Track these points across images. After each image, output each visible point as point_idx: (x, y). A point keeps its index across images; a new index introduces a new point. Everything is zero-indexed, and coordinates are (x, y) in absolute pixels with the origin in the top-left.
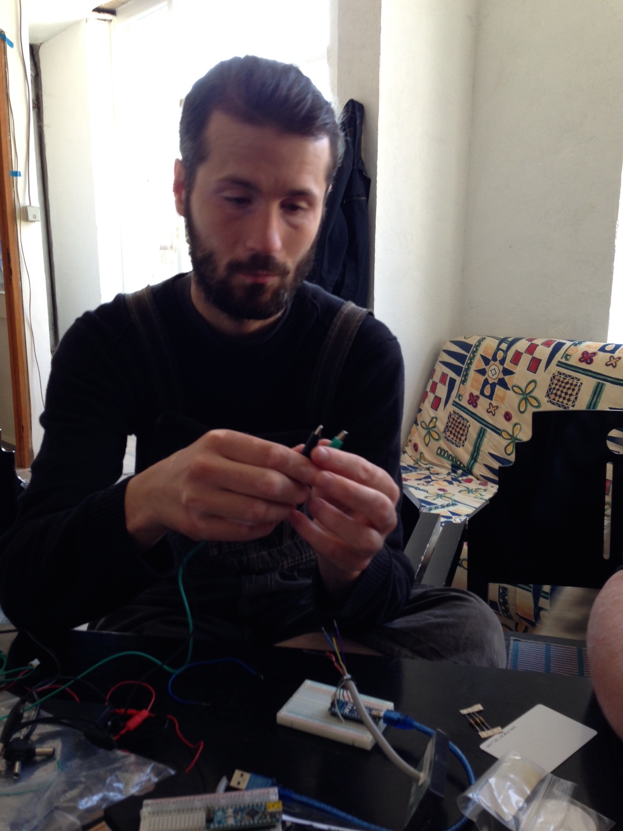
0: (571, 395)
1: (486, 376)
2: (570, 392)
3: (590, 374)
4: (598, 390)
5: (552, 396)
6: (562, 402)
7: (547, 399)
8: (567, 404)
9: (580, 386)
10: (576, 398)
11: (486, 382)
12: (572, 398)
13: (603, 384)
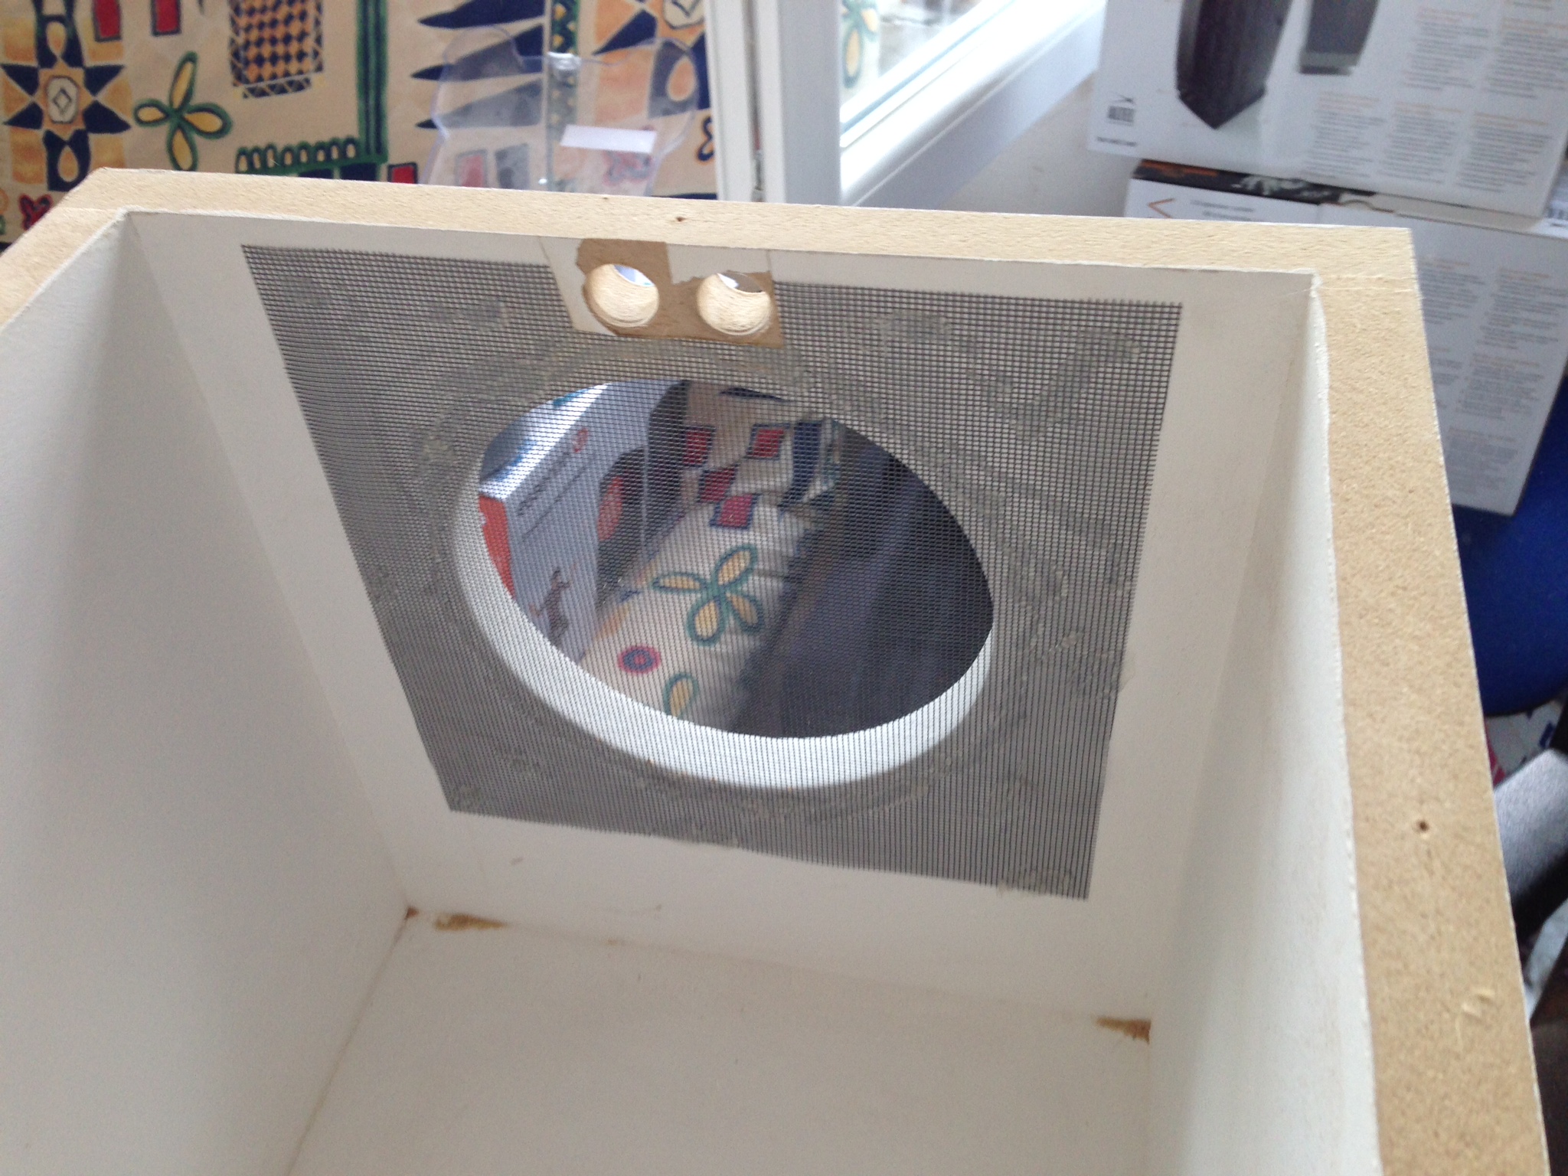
0: (302, 36)
1: (46, 126)
2: (295, 28)
5: (252, 72)
6: (287, 74)
7: (242, 88)
8: (300, 72)
10: (319, 40)
11: (53, 144)
12: (309, 44)
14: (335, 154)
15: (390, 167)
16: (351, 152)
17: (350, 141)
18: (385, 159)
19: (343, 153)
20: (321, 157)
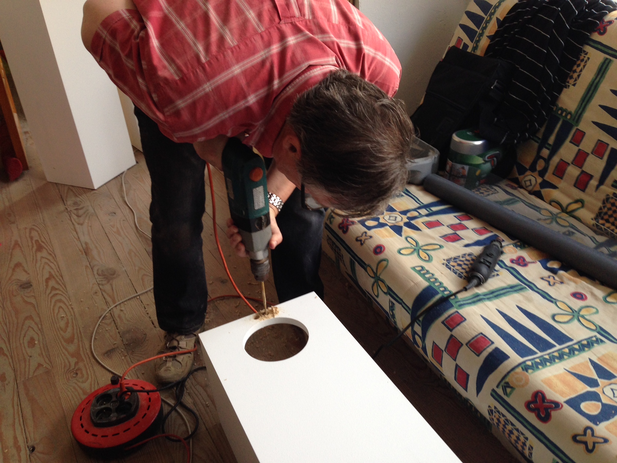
0: (575, 72)
3: (599, 47)
4: (604, 67)
9: (586, 62)
10: (579, 76)
12: (575, 75)
13: (610, 60)
14: (564, 114)
15: (577, 129)
16: (569, 117)
17: (570, 113)
18: (577, 126)
19: (566, 116)
20: (560, 112)
